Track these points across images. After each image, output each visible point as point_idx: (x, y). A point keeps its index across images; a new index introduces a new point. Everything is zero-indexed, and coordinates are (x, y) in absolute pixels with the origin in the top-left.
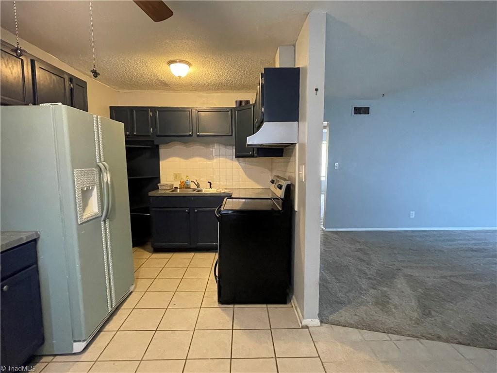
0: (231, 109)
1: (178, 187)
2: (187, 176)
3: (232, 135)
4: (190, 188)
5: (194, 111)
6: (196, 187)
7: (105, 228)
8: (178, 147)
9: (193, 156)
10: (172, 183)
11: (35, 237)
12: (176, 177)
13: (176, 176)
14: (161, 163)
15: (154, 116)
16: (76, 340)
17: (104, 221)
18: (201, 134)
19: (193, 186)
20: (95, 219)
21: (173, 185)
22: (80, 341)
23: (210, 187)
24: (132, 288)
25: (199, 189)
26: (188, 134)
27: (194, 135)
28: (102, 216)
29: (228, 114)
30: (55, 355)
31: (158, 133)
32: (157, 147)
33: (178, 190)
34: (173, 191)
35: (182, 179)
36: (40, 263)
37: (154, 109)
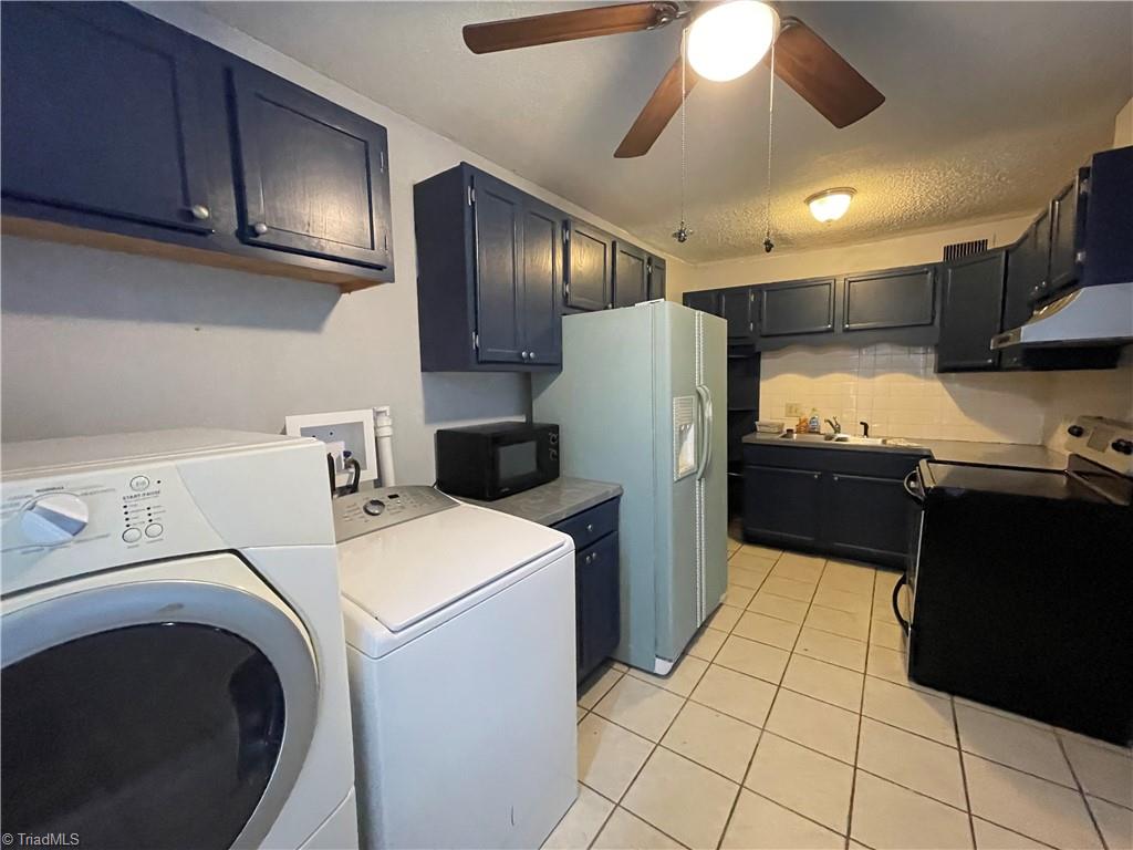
0: (934, 267)
1: (794, 428)
2: (814, 410)
3: (932, 324)
4: (818, 433)
5: (840, 282)
6: (832, 431)
7: (700, 491)
8: (799, 355)
9: (831, 370)
10: (780, 421)
11: (619, 493)
12: (791, 412)
13: (791, 410)
14: (762, 384)
15: (759, 303)
16: (660, 655)
17: (700, 480)
18: (853, 326)
19: (826, 429)
20: (690, 475)
21: (781, 426)
22: (664, 659)
23: (866, 433)
24: (723, 597)
25: (839, 436)
26: (824, 328)
27: (838, 329)
28: (697, 472)
29: (926, 278)
30: (630, 666)
31: (765, 331)
32: (758, 356)
33: (795, 435)
34: (783, 437)
35: (802, 414)
36: (620, 530)
37: (758, 289)
